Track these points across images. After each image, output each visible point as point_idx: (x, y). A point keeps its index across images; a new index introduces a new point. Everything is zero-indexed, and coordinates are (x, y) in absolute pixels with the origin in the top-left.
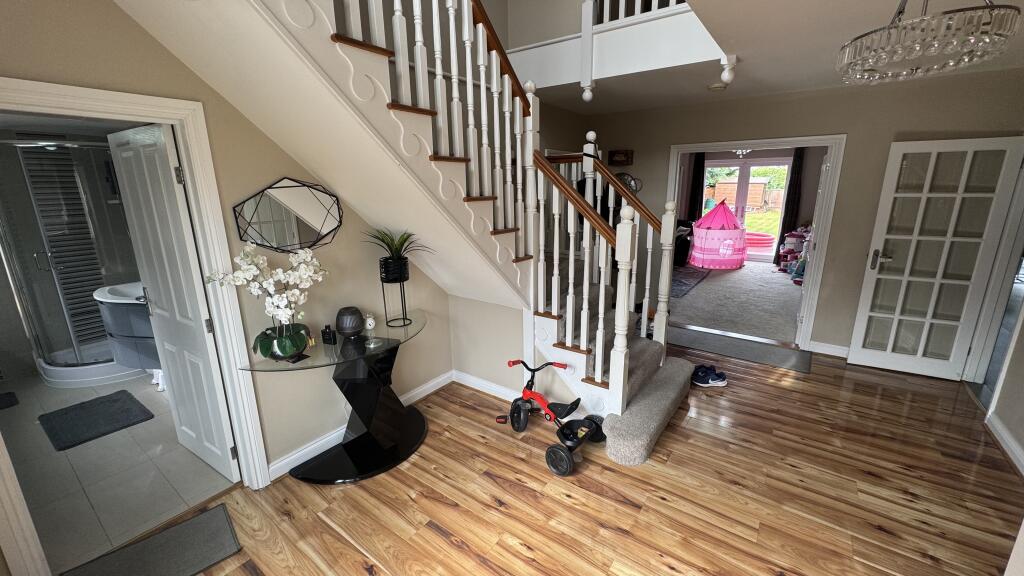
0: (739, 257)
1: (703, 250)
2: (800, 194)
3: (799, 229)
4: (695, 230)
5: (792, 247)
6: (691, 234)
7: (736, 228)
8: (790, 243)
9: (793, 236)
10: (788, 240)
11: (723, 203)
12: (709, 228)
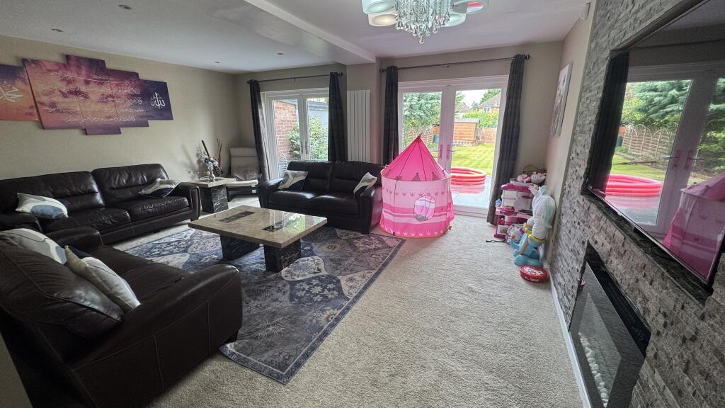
0: (443, 219)
1: (393, 210)
2: (518, 127)
3: (519, 178)
4: (384, 179)
5: (511, 204)
6: (378, 185)
7: (435, 177)
8: (510, 198)
9: (512, 188)
10: (506, 194)
11: (418, 140)
12: (398, 178)
